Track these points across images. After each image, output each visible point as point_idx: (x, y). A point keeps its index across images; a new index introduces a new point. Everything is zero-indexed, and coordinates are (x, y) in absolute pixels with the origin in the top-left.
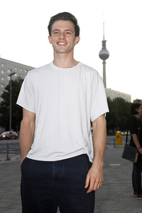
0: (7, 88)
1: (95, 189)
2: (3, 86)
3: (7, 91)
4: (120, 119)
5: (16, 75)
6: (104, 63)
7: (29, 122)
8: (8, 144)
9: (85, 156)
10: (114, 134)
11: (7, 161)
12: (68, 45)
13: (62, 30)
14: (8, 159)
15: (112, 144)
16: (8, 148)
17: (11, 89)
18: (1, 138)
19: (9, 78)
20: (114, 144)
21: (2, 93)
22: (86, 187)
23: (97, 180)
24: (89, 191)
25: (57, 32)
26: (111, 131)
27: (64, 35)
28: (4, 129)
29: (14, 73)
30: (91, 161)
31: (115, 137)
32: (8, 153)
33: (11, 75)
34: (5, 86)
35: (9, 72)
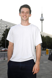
0: (5, 32)
1: (36, 73)
2: (3, 31)
3: (4, 33)
4: (48, 44)
5: (8, 27)
6: (42, 23)
7: (11, 47)
8: (4, 53)
9: (33, 60)
10: (45, 50)
11: (4, 60)
12: (27, 17)
13: (25, 12)
14: (4, 59)
15: (45, 54)
16: (4, 55)
17: (6, 32)
18: (2, 51)
19: (5, 28)
20: (46, 54)
21: (3, 34)
22: (33, 72)
23: (37, 69)
24: (34, 74)
25: (23, 12)
26: (44, 49)
27: (26, 14)
28: (3, 47)
29: (7, 26)
30: (35, 62)
31: (46, 51)
32: (4, 57)
33: (6, 27)
34: (4, 31)
35: (5, 25)
